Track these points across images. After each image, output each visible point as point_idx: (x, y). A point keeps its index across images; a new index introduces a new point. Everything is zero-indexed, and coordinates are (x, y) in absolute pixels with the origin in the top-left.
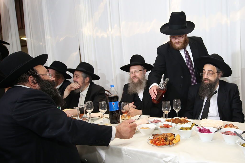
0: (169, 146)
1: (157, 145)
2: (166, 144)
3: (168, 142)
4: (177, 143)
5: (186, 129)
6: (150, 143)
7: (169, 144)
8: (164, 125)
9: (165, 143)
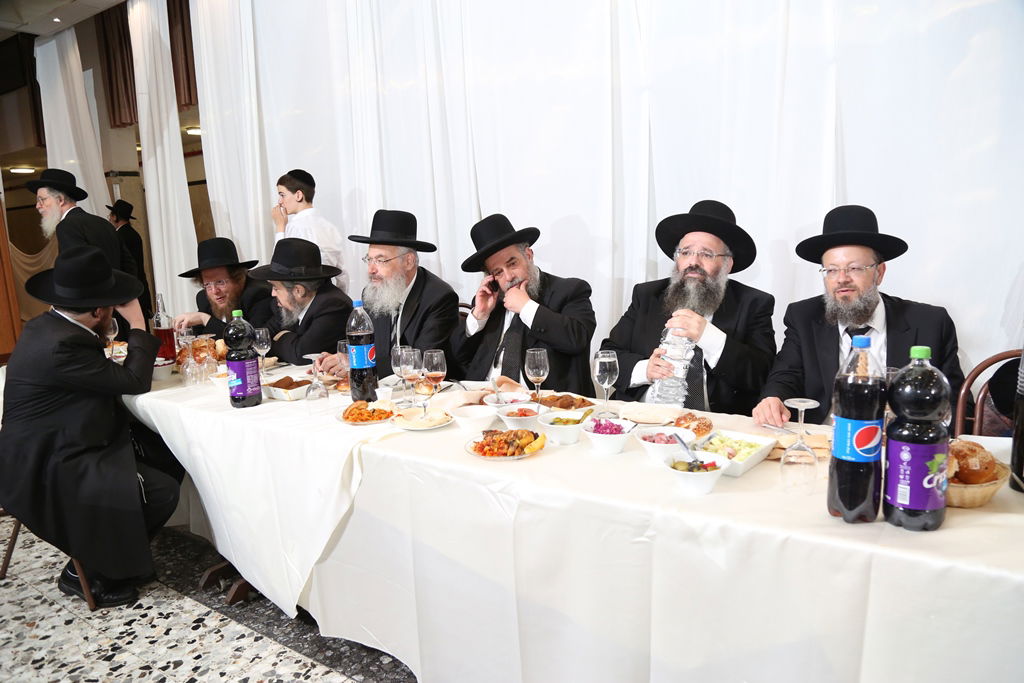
0: (511, 457)
1: (485, 454)
2: (505, 455)
3: (511, 450)
4: (533, 454)
5: (567, 422)
6: (472, 451)
7: (513, 454)
8: (520, 410)
9: (504, 451)
